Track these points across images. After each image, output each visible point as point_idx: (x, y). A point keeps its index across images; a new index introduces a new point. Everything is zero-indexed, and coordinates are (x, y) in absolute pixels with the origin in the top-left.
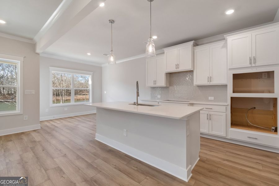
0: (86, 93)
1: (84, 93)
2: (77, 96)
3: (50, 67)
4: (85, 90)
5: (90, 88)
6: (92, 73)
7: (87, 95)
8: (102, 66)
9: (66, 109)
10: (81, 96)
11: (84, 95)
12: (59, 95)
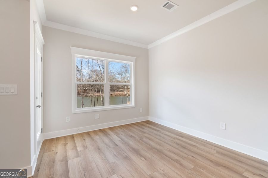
0: (123, 90)
1: (120, 90)
2: (115, 92)
3: (71, 47)
4: (121, 87)
5: (132, 83)
6: (135, 58)
7: (123, 91)
8: (150, 47)
9: (97, 116)
10: (118, 92)
11: (121, 91)
12: (99, 92)
